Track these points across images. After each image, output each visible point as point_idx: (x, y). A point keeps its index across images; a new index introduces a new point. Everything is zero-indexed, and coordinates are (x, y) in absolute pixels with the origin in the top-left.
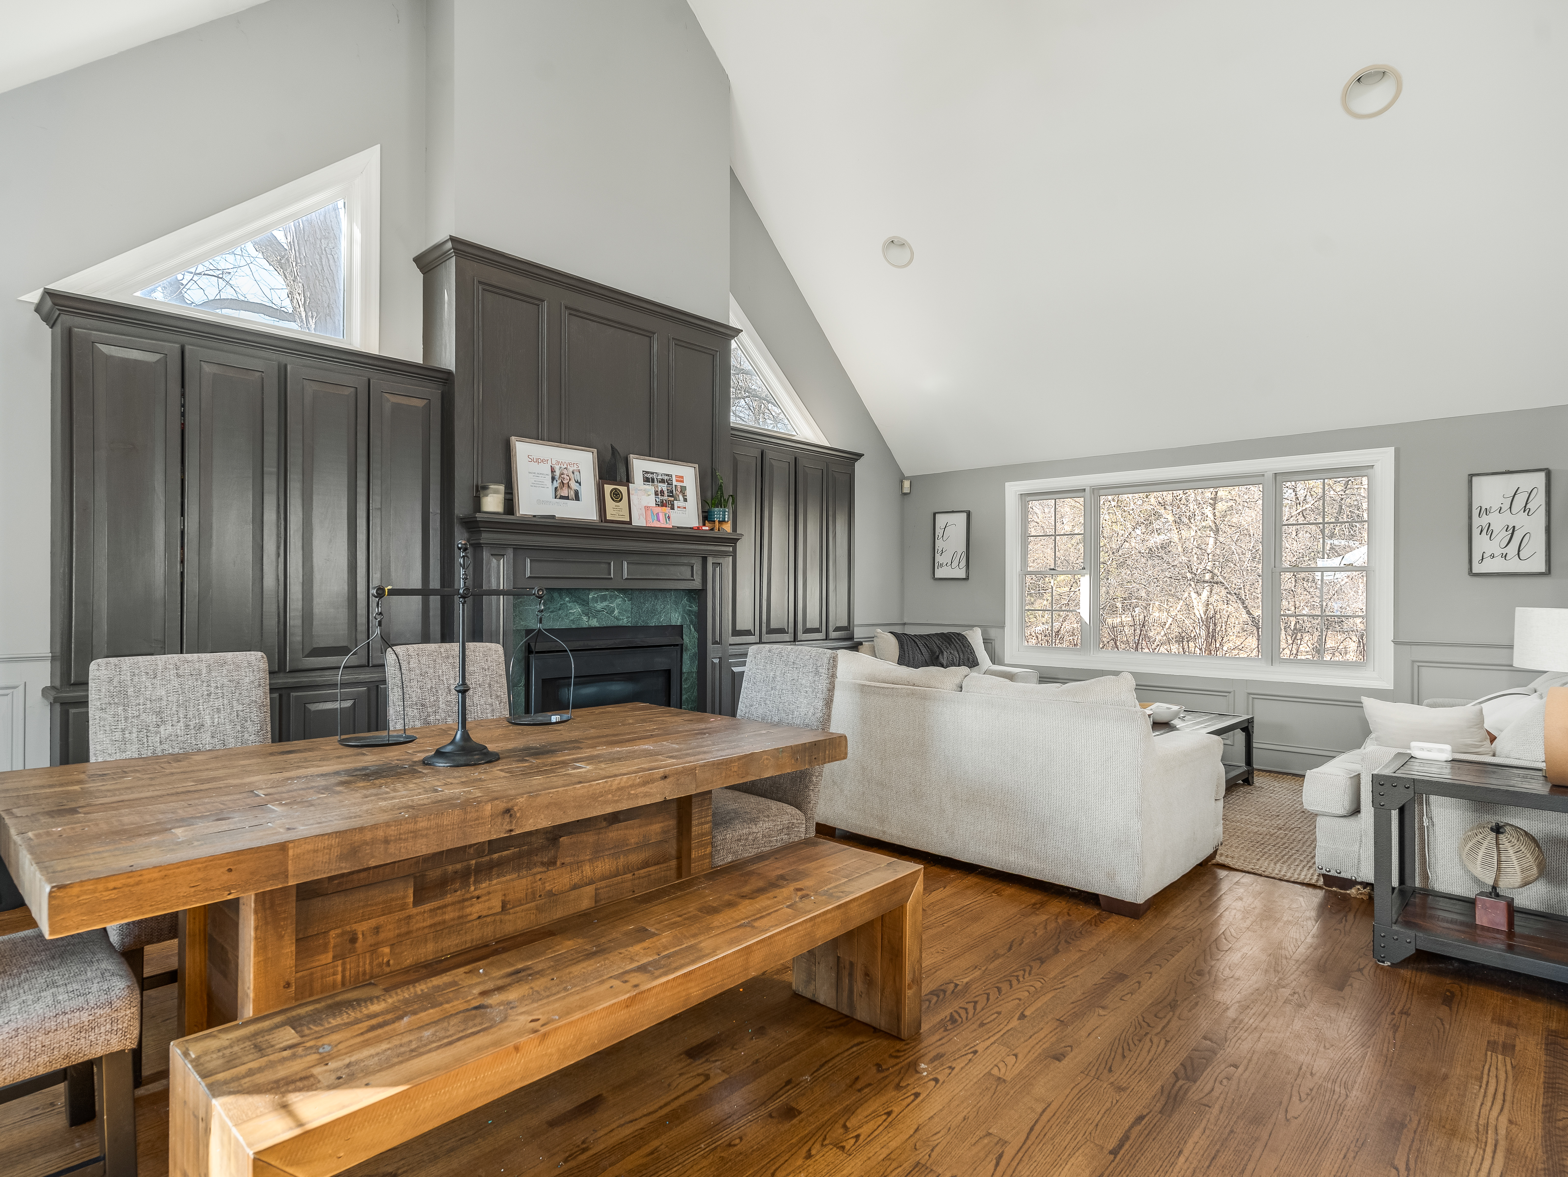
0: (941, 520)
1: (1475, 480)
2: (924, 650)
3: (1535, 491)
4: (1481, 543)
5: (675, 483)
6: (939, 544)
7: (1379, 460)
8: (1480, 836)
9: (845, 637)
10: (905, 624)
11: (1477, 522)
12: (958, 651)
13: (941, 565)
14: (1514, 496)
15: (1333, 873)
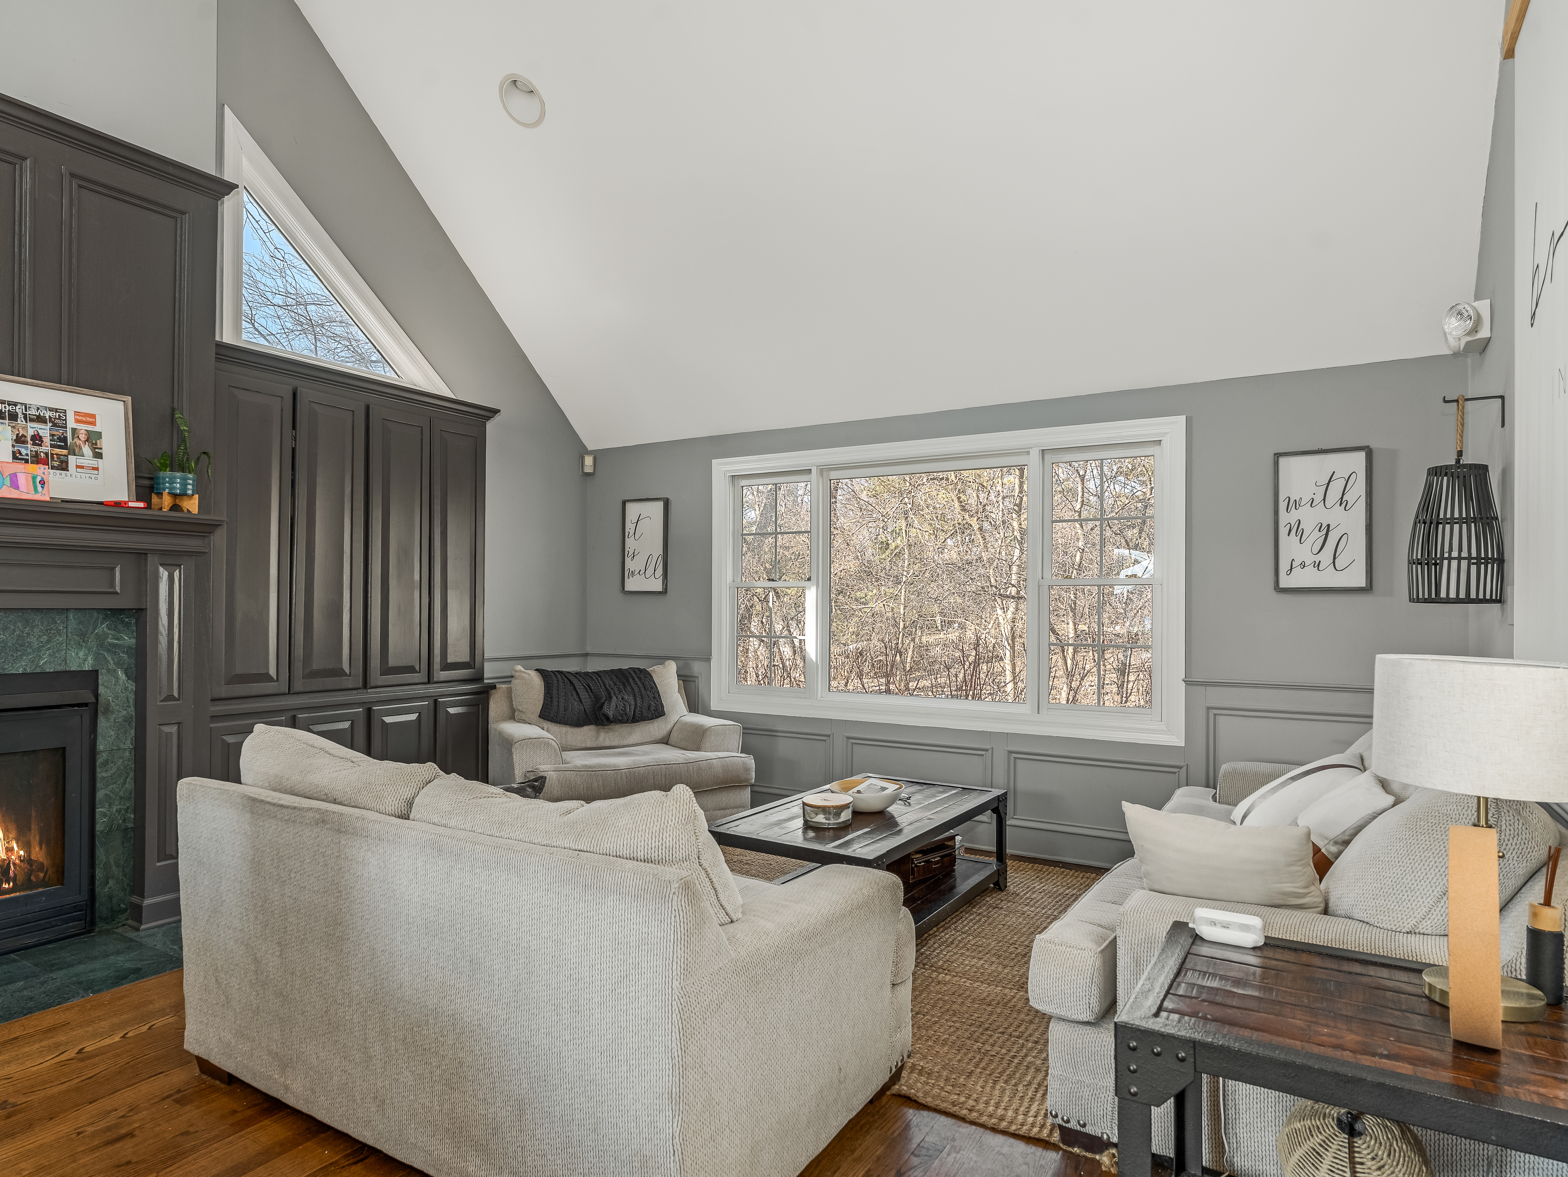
0: (633, 510)
1: (1282, 461)
2: (584, 695)
3: (1353, 476)
4: (1290, 549)
5: (71, 423)
6: (630, 543)
7: (1168, 433)
8: (1318, 1139)
9: (467, 677)
10: (586, 655)
11: (1285, 518)
12: (635, 696)
13: (633, 573)
14: (1328, 484)
15: (1073, 1125)
